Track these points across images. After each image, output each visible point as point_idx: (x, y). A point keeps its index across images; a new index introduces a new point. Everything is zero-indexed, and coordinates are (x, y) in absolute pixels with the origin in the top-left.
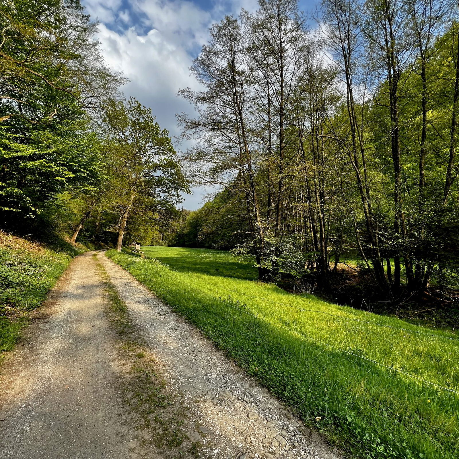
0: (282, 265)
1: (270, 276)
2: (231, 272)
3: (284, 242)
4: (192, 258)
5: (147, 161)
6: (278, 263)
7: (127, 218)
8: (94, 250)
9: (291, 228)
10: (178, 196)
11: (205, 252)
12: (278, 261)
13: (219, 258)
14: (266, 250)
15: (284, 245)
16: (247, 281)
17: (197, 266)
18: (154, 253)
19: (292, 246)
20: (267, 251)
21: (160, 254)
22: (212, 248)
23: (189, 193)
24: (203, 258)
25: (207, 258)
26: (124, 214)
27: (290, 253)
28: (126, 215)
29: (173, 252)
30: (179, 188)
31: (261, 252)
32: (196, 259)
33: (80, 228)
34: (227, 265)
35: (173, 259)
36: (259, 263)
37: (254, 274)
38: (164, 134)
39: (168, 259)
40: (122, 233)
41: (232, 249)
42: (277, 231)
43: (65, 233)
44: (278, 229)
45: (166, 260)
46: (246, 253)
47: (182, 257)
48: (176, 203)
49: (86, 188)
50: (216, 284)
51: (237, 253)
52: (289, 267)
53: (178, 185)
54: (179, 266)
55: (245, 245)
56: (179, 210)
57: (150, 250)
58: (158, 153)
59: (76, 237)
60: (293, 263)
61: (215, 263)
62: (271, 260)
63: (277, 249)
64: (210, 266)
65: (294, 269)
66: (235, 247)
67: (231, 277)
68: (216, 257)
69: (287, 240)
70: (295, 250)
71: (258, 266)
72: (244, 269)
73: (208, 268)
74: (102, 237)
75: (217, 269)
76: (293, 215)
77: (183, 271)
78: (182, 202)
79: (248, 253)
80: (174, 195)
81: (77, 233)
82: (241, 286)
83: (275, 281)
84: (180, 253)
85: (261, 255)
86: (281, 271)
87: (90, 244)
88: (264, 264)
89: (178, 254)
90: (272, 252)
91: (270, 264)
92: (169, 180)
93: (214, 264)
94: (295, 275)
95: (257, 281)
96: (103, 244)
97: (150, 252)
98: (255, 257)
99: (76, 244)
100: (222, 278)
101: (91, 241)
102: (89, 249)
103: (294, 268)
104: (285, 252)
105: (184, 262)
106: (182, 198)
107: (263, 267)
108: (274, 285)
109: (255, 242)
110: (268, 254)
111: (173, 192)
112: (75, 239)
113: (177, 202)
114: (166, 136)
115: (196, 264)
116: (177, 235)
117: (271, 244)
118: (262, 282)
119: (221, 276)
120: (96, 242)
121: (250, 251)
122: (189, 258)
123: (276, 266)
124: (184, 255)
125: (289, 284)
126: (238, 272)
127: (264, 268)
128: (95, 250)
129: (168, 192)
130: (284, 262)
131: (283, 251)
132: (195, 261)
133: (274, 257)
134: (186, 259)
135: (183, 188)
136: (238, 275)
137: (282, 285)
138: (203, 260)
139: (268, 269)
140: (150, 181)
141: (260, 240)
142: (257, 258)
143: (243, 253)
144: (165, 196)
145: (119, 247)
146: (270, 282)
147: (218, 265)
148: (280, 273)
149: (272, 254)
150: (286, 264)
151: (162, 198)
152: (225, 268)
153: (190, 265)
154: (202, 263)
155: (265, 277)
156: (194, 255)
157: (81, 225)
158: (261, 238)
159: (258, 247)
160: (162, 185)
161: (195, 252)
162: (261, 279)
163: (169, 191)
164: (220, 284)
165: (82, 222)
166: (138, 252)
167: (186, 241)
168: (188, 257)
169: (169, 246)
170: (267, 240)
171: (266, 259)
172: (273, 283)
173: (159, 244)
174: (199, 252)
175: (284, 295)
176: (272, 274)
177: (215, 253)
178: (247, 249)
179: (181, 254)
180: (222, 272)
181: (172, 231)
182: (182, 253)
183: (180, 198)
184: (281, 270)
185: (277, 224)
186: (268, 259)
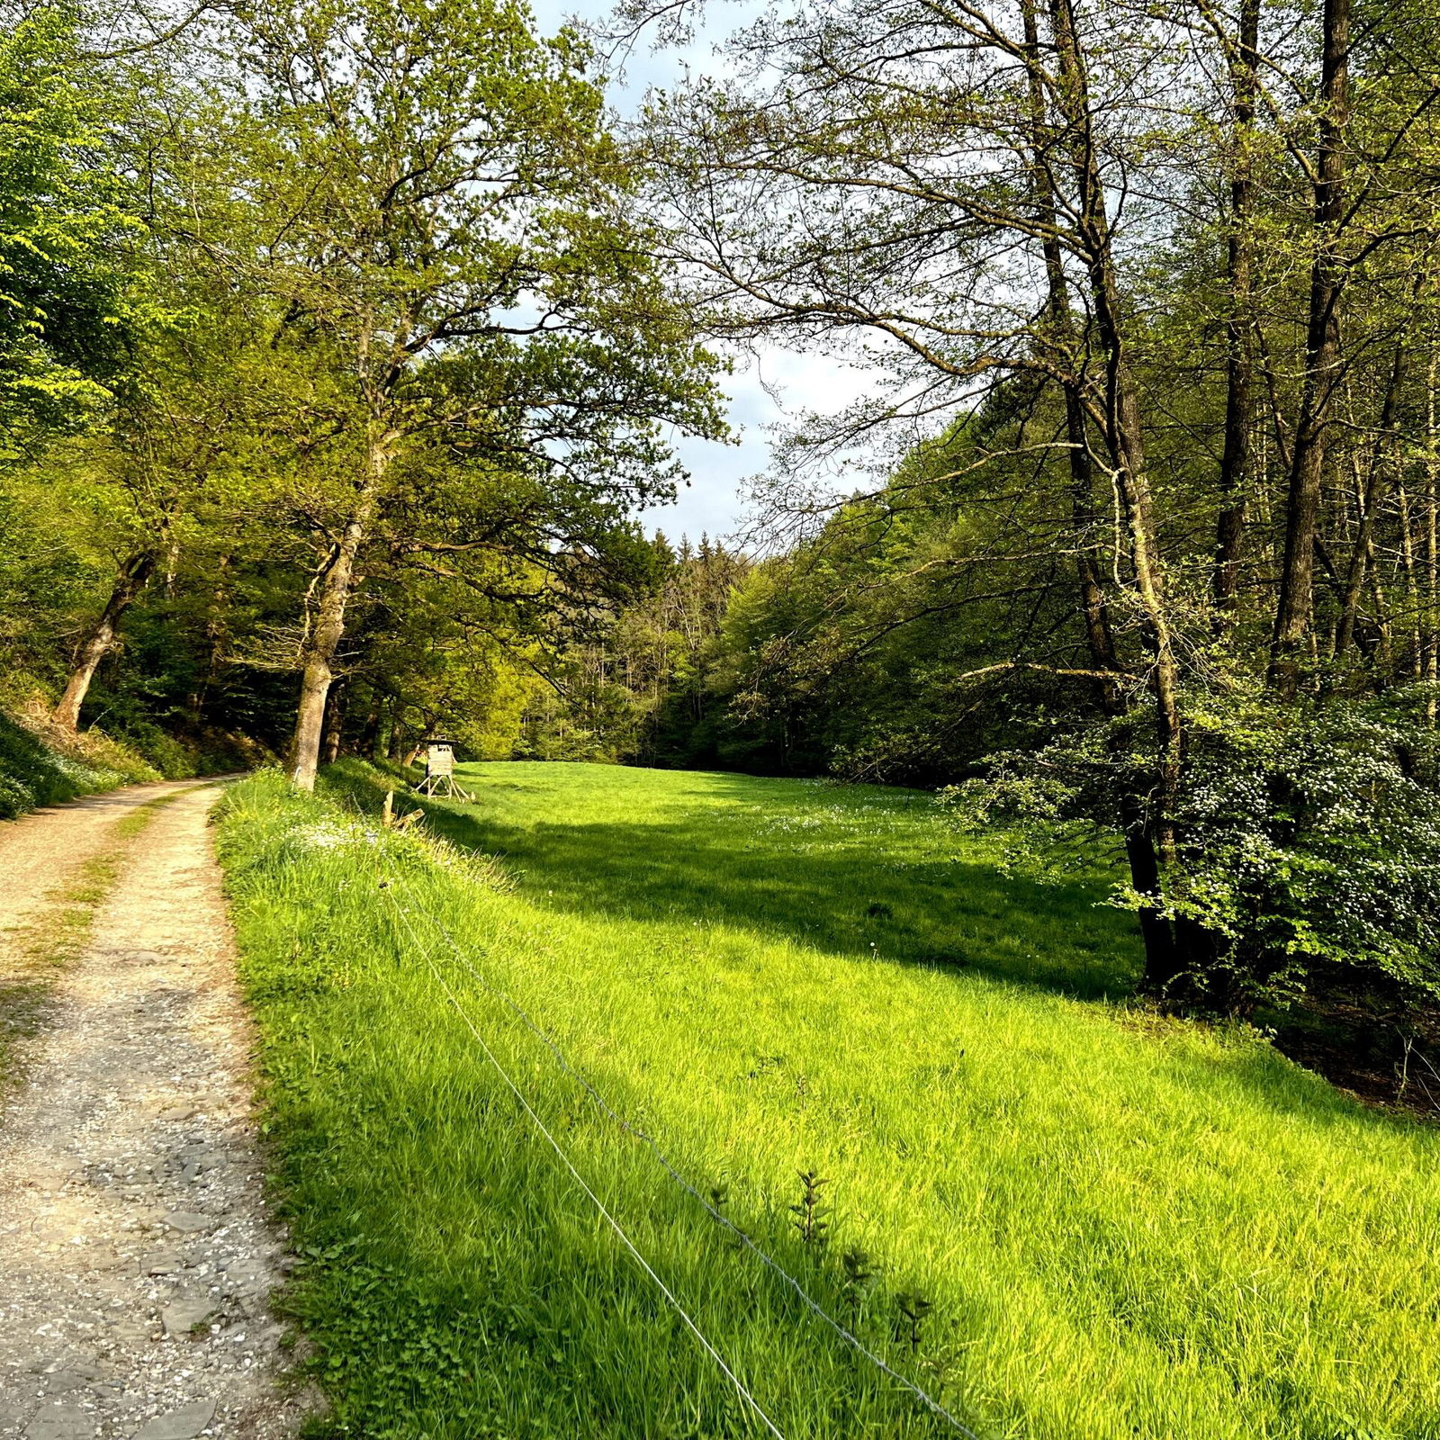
0: (1314, 904)
1: (1219, 978)
2: (968, 933)
3: (1337, 738)
4: (738, 833)
5: (457, 238)
6: (1282, 888)
7: (351, 588)
8: (188, 777)
9: (1387, 652)
10: (650, 458)
11: (823, 800)
12: (1285, 874)
13: (902, 837)
14: (1203, 792)
15: (1331, 762)
16: (1061, 1002)
17: (759, 885)
18: (534, 799)
19: (1391, 771)
20: (1208, 801)
21: (568, 805)
22: (833, 775)
23: (716, 432)
24: (806, 834)
25: (826, 838)
26: (330, 565)
27: (1376, 815)
28: (342, 571)
29: (644, 796)
30: (655, 403)
31: (1161, 806)
32: (765, 838)
33: (99, 647)
34: (947, 884)
35: (629, 837)
36: (1145, 882)
37: (1119, 949)
38: (563, 59)
39: (596, 837)
40: (321, 676)
41: (958, 779)
42: (1283, 658)
43: (28, 677)
44: (1289, 647)
45: (585, 844)
46: (1052, 808)
47: (683, 829)
48: (635, 495)
49: (26, 382)
50: (828, 1018)
51: (992, 808)
52: (1369, 915)
53: (649, 380)
54: (653, 879)
55: (1050, 757)
56: (686, 552)
57: (515, 781)
58: (524, 182)
59: (79, 698)
60: (1394, 892)
61: (870, 865)
62: (1237, 865)
63: (1279, 787)
64: (838, 887)
65: (1407, 932)
66: (981, 772)
67: (953, 962)
68: (886, 831)
69: (1354, 720)
70: (1412, 795)
71: (1136, 900)
72: (1053, 912)
73: (822, 900)
74: (241, 703)
75: (873, 910)
76: (1403, 567)
77: (658, 915)
78: (670, 495)
79: (1068, 812)
80: (626, 453)
81: (88, 675)
82: (1009, 1038)
83: (1257, 1013)
84: (683, 800)
85: (1158, 827)
86: (1307, 948)
87: (166, 744)
88: (1183, 893)
89: (666, 810)
90: (1243, 807)
91: (1224, 892)
92: (593, 355)
93: (862, 877)
94: (1409, 975)
95: (1131, 1007)
96: (249, 741)
97: (514, 796)
98: (1115, 838)
99: (84, 737)
100: (889, 969)
101: (174, 726)
102: (159, 767)
103: (1409, 925)
104: (1342, 813)
105: (691, 855)
106: (675, 469)
107: (1169, 914)
108: (1252, 1041)
109: (1120, 740)
110: (1214, 821)
111: (623, 432)
112: (76, 710)
113: (643, 491)
114: (572, 72)
115: (752, 870)
116: (670, 701)
117: (1238, 755)
118: (1164, 1013)
119: (888, 953)
120: (209, 732)
121: (1079, 797)
122: (721, 832)
123: (1268, 908)
124: (704, 813)
125: (1365, 1034)
126: (1013, 932)
127: (1181, 917)
128: (197, 776)
129: (593, 433)
130: (1329, 881)
131: (1328, 800)
132: (758, 851)
133: (1255, 844)
134: (705, 841)
135: (676, 406)
136: (1008, 952)
137: (1313, 1037)
138: (806, 847)
139: (1207, 924)
140: (482, 364)
141: (1159, 726)
142: (1131, 847)
143: (1028, 812)
144: (576, 457)
145: (301, 759)
146: (1224, 1014)
147: (887, 882)
148: (1300, 956)
149: (1242, 825)
150: (1346, 896)
151: (558, 471)
152: (932, 903)
153: (719, 875)
154: (794, 868)
155: (1186, 980)
156: (758, 815)
157: (106, 632)
158: (1162, 705)
159: (1138, 773)
160: (553, 386)
161: (767, 801)
162: (1157, 995)
163: (598, 424)
164: (858, 1017)
165: (114, 613)
166: (441, 789)
167: (725, 738)
168: (724, 825)
169: (629, 760)
170: (1208, 721)
171: (1195, 854)
172: (1247, 1028)
173: (571, 752)
174: (789, 801)
175: (1328, 1122)
176: (1239, 963)
177: (884, 806)
178: (1058, 787)
179: (684, 807)
180: (907, 931)
181: (646, 679)
182: (692, 801)
183: (662, 467)
184: (1306, 941)
185: (1286, 612)
186: (1212, 859)
